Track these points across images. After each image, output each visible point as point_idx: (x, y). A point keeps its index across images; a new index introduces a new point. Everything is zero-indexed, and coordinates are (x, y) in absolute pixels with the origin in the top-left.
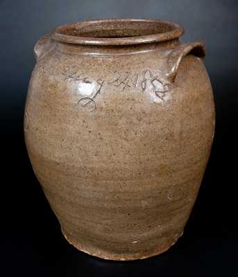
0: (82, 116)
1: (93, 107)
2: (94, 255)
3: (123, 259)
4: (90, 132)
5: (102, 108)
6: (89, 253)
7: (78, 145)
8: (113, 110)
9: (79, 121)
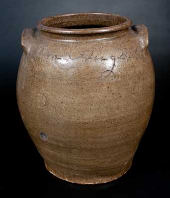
0: (106, 84)
1: (112, 76)
2: (97, 183)
3: (116, 179)
4: (113, 94)
5: (119, 75)
6: (92, 184)
7: (105, 105)
8: (125, 76)
9: (105, 87)
